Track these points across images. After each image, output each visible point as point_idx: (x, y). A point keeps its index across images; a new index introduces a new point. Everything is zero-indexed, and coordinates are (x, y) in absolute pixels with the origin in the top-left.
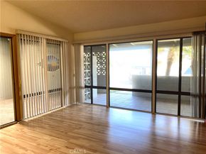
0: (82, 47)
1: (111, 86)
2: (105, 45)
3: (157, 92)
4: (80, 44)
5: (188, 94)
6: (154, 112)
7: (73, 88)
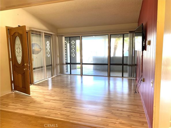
0: (64, 38)
1: (83, 63)
2: (80, 37)
3: (111, 64)
4: (62, 36)
5: (127, 65)
6: (109, 76)
7: (58, 65)
